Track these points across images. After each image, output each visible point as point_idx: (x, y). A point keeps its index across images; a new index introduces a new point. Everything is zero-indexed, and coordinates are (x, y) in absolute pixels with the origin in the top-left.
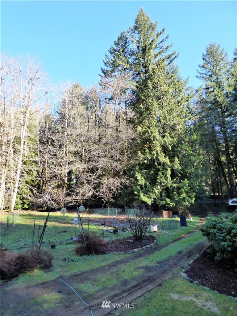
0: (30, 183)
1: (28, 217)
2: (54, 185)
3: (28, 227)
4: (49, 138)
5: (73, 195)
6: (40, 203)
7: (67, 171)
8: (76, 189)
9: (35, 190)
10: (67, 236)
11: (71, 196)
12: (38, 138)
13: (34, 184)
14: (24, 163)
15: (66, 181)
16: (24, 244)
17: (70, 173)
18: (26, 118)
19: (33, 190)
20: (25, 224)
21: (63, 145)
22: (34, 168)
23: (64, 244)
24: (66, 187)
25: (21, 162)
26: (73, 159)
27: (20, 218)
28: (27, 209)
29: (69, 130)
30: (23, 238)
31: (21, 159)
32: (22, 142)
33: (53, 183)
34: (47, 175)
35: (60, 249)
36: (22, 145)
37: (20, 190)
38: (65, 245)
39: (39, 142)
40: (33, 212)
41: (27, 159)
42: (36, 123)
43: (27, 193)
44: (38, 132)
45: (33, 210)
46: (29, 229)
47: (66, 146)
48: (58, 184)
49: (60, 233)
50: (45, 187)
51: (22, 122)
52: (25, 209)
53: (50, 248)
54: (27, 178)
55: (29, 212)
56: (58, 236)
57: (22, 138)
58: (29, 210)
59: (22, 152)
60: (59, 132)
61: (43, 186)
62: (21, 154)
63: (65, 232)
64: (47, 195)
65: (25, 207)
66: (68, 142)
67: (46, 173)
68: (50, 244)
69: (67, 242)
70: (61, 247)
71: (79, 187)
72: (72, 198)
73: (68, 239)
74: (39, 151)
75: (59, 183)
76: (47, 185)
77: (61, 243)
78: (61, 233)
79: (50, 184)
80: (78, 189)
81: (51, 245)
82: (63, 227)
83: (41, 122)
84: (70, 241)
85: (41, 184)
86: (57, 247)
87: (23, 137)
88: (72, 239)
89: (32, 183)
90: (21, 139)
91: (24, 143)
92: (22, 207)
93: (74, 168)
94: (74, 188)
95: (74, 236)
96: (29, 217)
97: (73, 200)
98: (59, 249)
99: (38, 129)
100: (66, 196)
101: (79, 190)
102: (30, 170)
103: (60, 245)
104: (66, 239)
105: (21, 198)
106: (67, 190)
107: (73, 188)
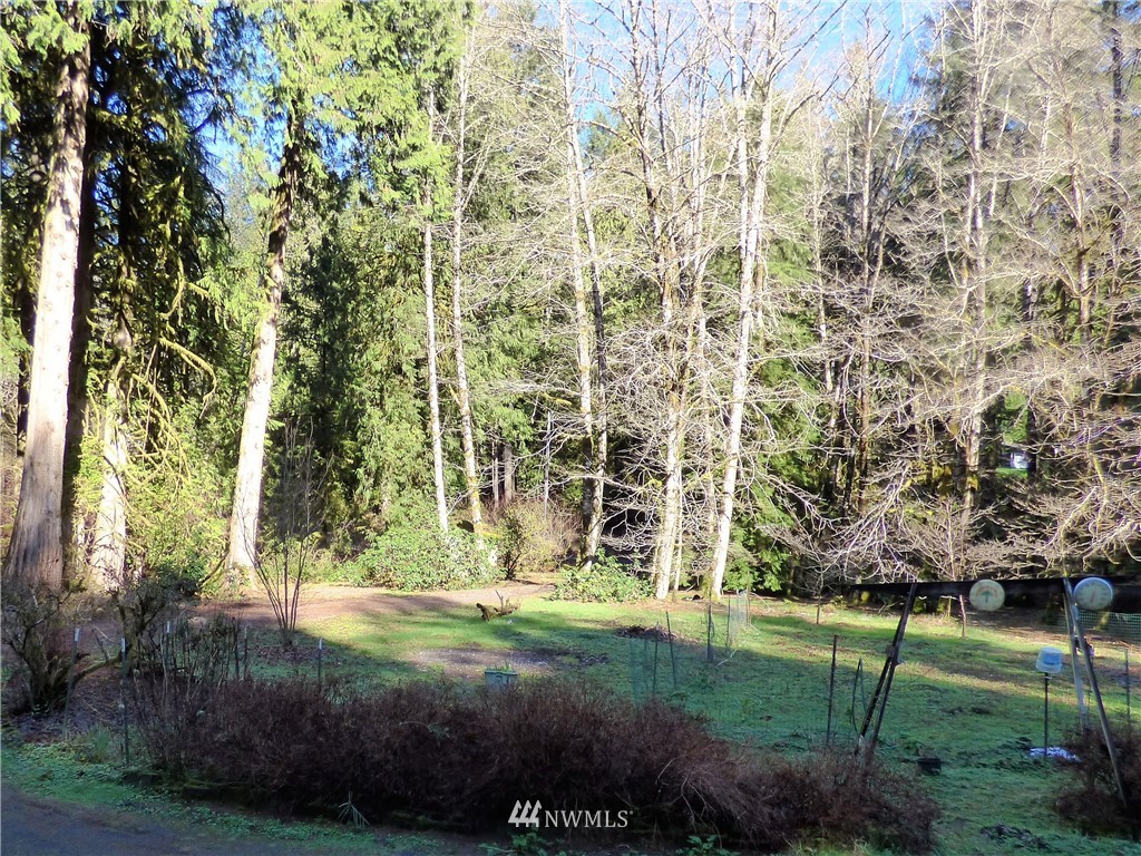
0: (785, 472)
1: (785, 629)
2: (908, 484)
3: (797, 669)
4: (877, 235)
5: (1017, 531)
6: (842, 566)
7: (980, 405)
8: (1033, 501)
9: (816, 502)
10: (997, 734)
11: (1002, 539)
12: (817, 246)
13: (806, 479)
14: (761, 377)
15: (973, 461)
16: (788, 732)
17: (996, 416)
18: (763, 147)
19: (807, 503)
20: (780, 655)
21: (956, 259)
22: (805, 399)
23: (984, 765)
24: (973, 490)
25: (744, 370)
26: (1013, 336)
27: (753, 629)
28: (779, 595)
29: (991, 168)
30: (783, 710)
31: (744, 359)
32: (747, 275)
33: (903, 472)
34: (869, 432)
35: (965, 783)
36: (747, 289)
37: (746, 502)
38: (988, 770)
39: (823, 262)
40: (807, 612)
41: (772, 356)
42: (806, 165)
43: (774, 522)
44: (816, 210)
45: (806, 597)
46: (799, 675)
47: (971, 264)
48: (930, 475)
49: (952, 712)
50: (862, 488)
51: (743, 170)
52: (767, 593)
53: (914, 768)
54: (776, 446)
55: (787, 609)
56: (944, 724)
57: (743, 252)
58: (787, 601)
59: (747, 323)
60: (929, 194)
61: (848, 486)
62: (746, 332)
63: (980, 712)
64: (875, 529)
65: (767, 584)
66: (983, 241)
67: (866, 422)
68: (913, 752)
69: (1003, 759)
70: (969, 776)
71: (1054, 491)
72: (1009, 550)
73: (1005, 746)
74: (822, 313)
75: (936, 471)
76: (871, 480)
77: (966, 758)
78: (960, 718)
79: (887, 475)
80: (1046, 499)
81: (916, 758)
82: (964, 688)
83: (828, 154)
84: (1017, 758)
85: (840, 479)
86: (944, 770)
87: (752, 248)
88: (1027, 749)
89: (794, 471)
90: (743, 256)
91: (755, 275)
92: (755, 584)
93: (1017, 385)
94: (1023, 498)
95: (1037, 740)
96: (793, 630)
97: (1016, 559)
98: (958, 783)
99: (818, 192)
100: (976, 540)
101: (1049, 505)
102: (789, 410)
103: (964, 766)
104: (993, 745)
105: (751, 543)
106: (982, 502)
107: (1016, 494)
